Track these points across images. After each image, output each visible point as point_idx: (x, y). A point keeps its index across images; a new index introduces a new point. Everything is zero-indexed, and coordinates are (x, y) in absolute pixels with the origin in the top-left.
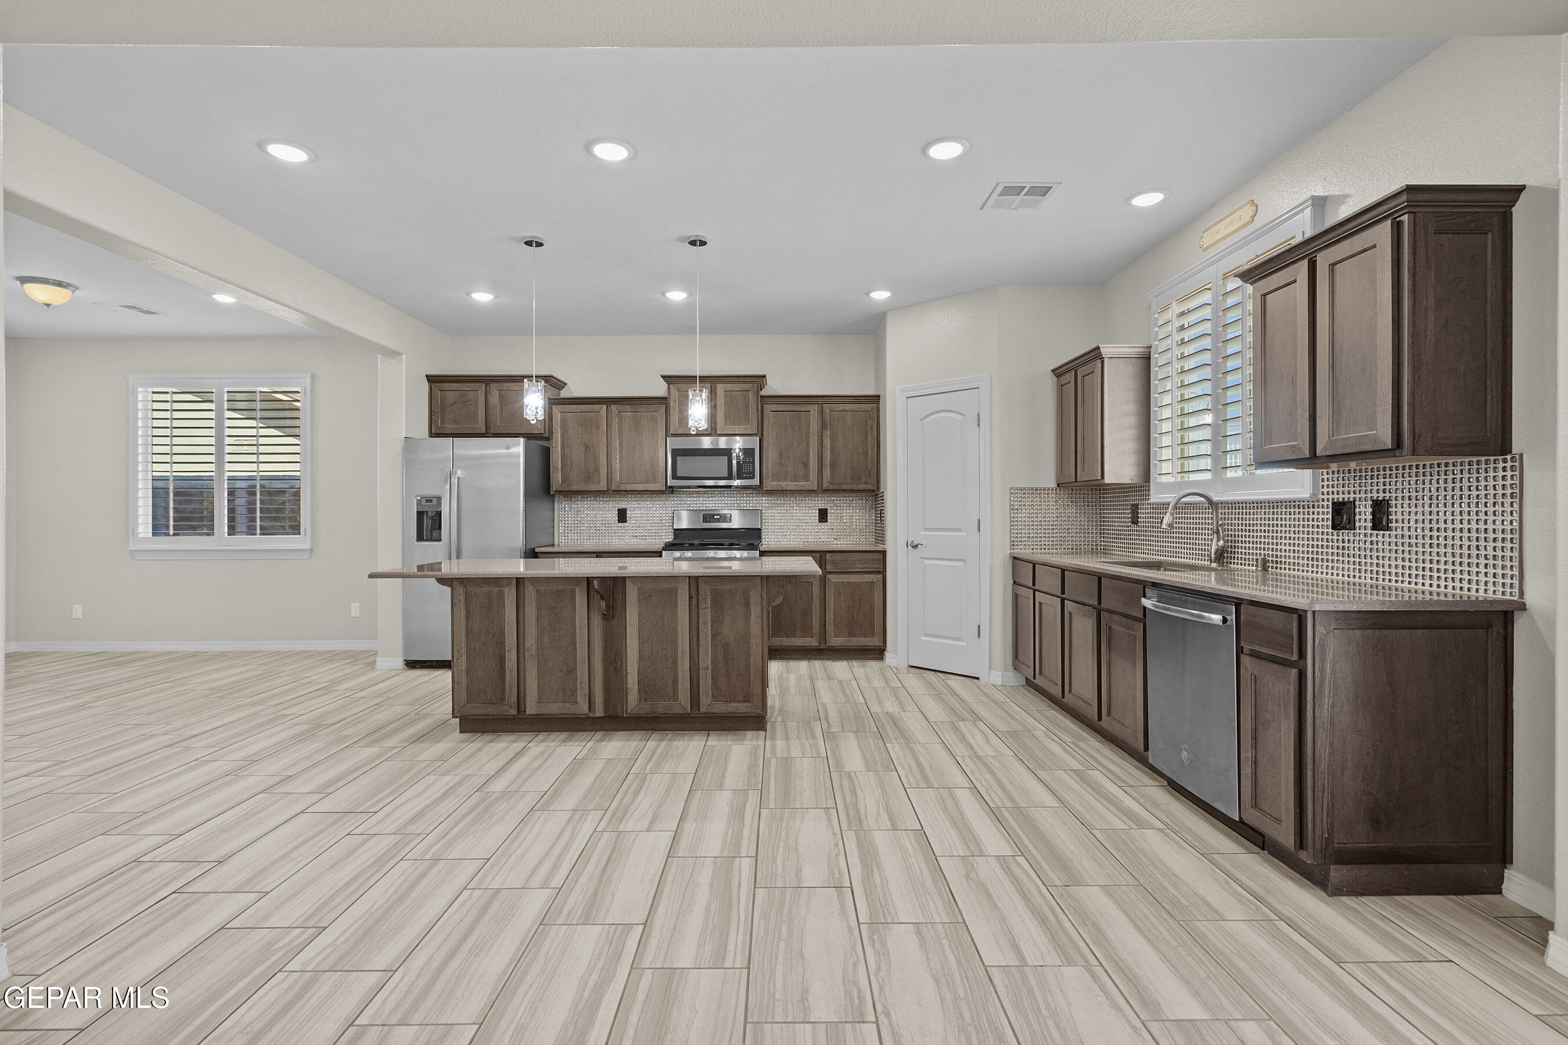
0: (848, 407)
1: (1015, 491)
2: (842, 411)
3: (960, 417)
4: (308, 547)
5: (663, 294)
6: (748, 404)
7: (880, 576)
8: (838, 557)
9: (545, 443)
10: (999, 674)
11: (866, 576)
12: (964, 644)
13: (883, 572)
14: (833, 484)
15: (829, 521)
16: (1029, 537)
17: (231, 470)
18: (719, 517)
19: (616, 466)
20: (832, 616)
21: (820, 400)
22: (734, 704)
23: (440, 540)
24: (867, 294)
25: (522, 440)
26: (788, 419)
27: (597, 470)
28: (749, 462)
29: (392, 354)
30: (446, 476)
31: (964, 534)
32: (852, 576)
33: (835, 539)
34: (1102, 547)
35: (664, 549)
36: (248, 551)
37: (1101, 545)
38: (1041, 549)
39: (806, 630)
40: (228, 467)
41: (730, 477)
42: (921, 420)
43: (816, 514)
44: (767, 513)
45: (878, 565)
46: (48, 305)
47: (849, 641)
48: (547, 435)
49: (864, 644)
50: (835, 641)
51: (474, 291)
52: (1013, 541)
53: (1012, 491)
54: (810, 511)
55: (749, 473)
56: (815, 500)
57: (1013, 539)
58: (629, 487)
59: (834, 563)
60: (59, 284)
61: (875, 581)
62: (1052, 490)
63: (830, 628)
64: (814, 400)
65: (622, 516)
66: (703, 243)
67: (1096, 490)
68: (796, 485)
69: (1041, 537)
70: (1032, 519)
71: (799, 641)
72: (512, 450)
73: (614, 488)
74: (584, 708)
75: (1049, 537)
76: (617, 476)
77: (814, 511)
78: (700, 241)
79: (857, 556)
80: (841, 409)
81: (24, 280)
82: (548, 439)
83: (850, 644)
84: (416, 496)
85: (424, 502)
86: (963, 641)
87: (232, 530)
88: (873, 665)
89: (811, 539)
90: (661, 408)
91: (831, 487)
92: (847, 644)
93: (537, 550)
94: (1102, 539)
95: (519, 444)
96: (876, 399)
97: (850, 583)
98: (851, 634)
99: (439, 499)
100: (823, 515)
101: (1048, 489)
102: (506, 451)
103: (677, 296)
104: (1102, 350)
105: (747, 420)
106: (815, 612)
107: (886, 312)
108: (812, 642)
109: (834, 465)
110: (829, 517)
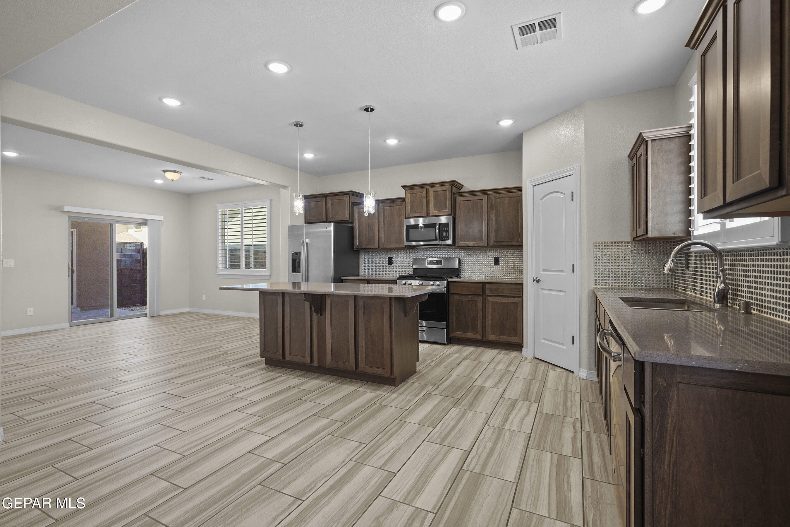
0: (506, 195)
1: (596, 244)
2: (502, 198)
3: (562, 196)
4: (269, 274)
5: (385, 141)
6: (447, 198)
7: (520, 299)
8: (493, 286)
9: (351, 225)
10: (586, 371)
11: (511, 298)
12: (565, 348)
13: (522, 297)
14: (497, 242)
15: (500, 264)
16: (609, 277)
17: (248, 241)
18: (436, 262)
19: (382, 235)
20: (490, 322)
21: (489, 192)
22: (376, 369)
23: (300, 272)
24: (497, 123)
25: (332, 224)
26: (470, 205)
27: (374, 237)
28: (446, 231)
29: (285, 187)
30: (302, 242)
31: (565, 274)
32: (502, 298)
33: (504, 275)
34: (673, 286)
35: (398, 279)
36: (252, 275)
37: (672, 284)
38: (619, 286)
39: (474, 329)
40: (245, 240)
41: (435, 240)
42: (541, 199)
43: (492, 260)
44: (465, 260)
45: (519, 293)
46: (172, 180)
47: (500, 338)
48: (351, 221)
49: (509, 341)
50: (492, 337)
51: (305, 153)
52: (596, 280)
53: (595, 244)
54: (489, 259)
55: (446, 237)
56: (492, 252)
57: (595, 278)
58: (388, 246)
59: (491, 290)
60: (175, 172)
61: (516, 302)
62: (628, 243)
63: (488, 329)
64: (485, 192)
65: (390, 261)
66: (372, 110)
67: (667, 243)
68: (474, 243)
69: (619, 277)
70: (612, 264)
71: (470, 335)
72: (328, 229)
73: (381, 246)
74: (308, 360)
75: (625, 277)
76: (382, 240)
77: (491, 259)
78: (370, 108)
79: (505, 286)
80: (501, 196)
81: (165, 171)
82: (352, 223)
83: (501, 340)
84: (292, 252)
85: (295, 255)
86: (564, 346)
87: (247, 266)
88: (514, 354)
89: (490, 275)
90: (403, 203)
91: (496, 244)
92: (499, 339)
93: (342, 278)
94: (673, 280)
95: (331, 226)
96: (520, 189)
97: (501, 303)
98: (501, 334)
99: (300, 253)
100: (497, 261)
101: (625, 243)
102: (325, 229)
103: (392, 142)
104: (644, 135)
105: (445, 208)
106: (480, 319)
107: (522, 133)
108: (478, 336)
109: (497, 231)
110: (500, 262)
